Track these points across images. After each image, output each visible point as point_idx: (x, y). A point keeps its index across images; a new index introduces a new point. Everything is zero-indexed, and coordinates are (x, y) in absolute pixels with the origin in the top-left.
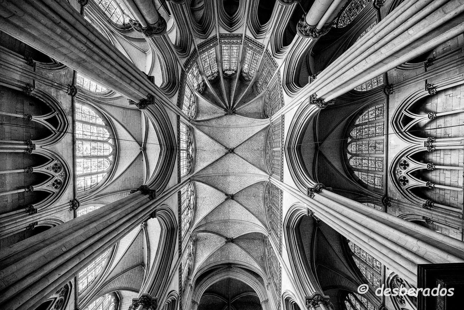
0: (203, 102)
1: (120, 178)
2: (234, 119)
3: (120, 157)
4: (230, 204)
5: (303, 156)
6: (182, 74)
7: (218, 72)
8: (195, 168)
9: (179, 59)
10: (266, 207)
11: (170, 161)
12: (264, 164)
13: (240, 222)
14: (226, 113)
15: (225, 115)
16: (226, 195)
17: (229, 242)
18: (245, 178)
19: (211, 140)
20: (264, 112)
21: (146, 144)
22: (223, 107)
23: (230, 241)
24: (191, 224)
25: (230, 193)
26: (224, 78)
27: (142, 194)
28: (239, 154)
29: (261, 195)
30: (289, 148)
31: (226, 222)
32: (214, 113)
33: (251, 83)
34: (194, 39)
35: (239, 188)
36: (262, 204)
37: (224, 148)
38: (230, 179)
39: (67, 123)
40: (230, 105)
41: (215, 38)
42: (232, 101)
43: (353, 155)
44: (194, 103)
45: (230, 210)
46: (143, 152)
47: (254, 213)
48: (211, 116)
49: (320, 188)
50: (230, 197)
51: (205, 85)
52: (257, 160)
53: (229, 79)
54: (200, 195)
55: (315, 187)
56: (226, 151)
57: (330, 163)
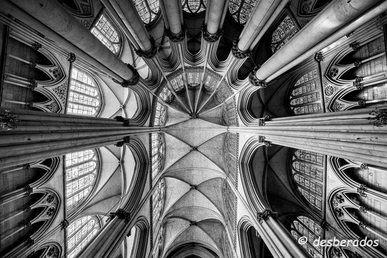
0: (172, 110)
1: (102, 190)
2: (198, 122)
3: (102, 169)
4: (194, 193)
5: (254, 170)
6: (153, 99)
7: (184, 85)
8: (165, 164)
9: (150, 91)
10: (224, 197)
11: (143, 175)
13: (202, 208)
14: (191, 117)
15: (190, 119)
16: (191, 185)
17: (193, 225)
18: (207, 173)
19: (178, 140)
20: (223, 117)
21: (123, 158)
22: (188, 113)
23: (194, 224)
24: (161, 213)
25: (194, 184)
26: (189, 89)
27: (119, 218)
28: (202, 152)
29: (220, 186)
30: (242, 164)
31: (190, 208)
32: (181, 117)
33: (213, 94)
34: (163, 74)
35: (202, 180)
36: (221, 193)
37: (189, 147)
38: (194, 172)
39: (58, 159)
40: (194, 111)
41: (181, 69)
42: (196, 108)
43: (297, 172)
44: (164, 110)
45: (194, 198)
46: (121, 165)
47: (214, 202)
48: (179, 120)
49: (268, 215)
50: (194, 188)
51: (173, 95)
52: (216, 157)
53: (194, 89)
54: (169, 186)
56: (190, 148)
57: (277, 177)
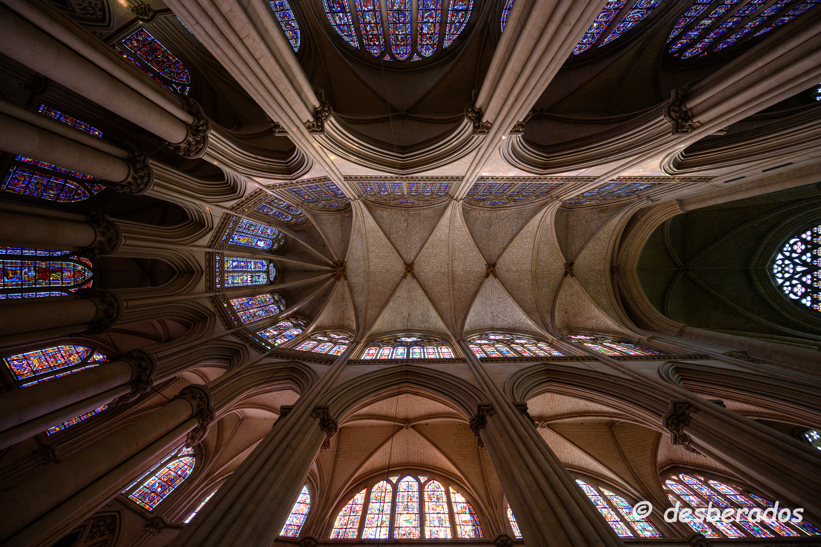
0: (323, 318)
1: (458, 463)
2: (351, 265)
3: (420, 464)
4: (504, 269)
5: (416, 142)
6: (277, 357)
7: (272, 293)
8: (439, 332)
9: (250, 362)
10: (509, 205)
11: (427, 377)
12: (431, 210)
13: (536, 251)
14: (342, 278)
15: (346, 279)
16: (487, 276)
17: (571, 270)
18: (457, 243)
19: (391, 304)
20: (340, 210)
21: (399, 419)
22: (333, 284)
23: (569, 268)
24: (539, 338)
25: (485, 270)
26: (282, 282)
27: (484, 428)
28: (415, 254)
29: (487, 214)
30: (403, 167)
31: (536, 276)
32: (343, 298)
33: (291, 235)
34: (215, 336)
35: (475, 253)
36: (503, 212)
37: (405, 281)
38: (459, 269)
40: (328, 271)
41: (214, 300)
42: (323, 268)
43: (414, 50)
44: (326, 333)
45: (514, 269)
46: (411, 424)
47: (519, 226)
48: (348, 303)
49: (473, 111)
50: (492, 268)
51: (295, 316)
52: (425, 223)
53: (283, 273)
54: (489, 322)
55: (472, 120)
56: (409, 277)
57: (429, 93)
